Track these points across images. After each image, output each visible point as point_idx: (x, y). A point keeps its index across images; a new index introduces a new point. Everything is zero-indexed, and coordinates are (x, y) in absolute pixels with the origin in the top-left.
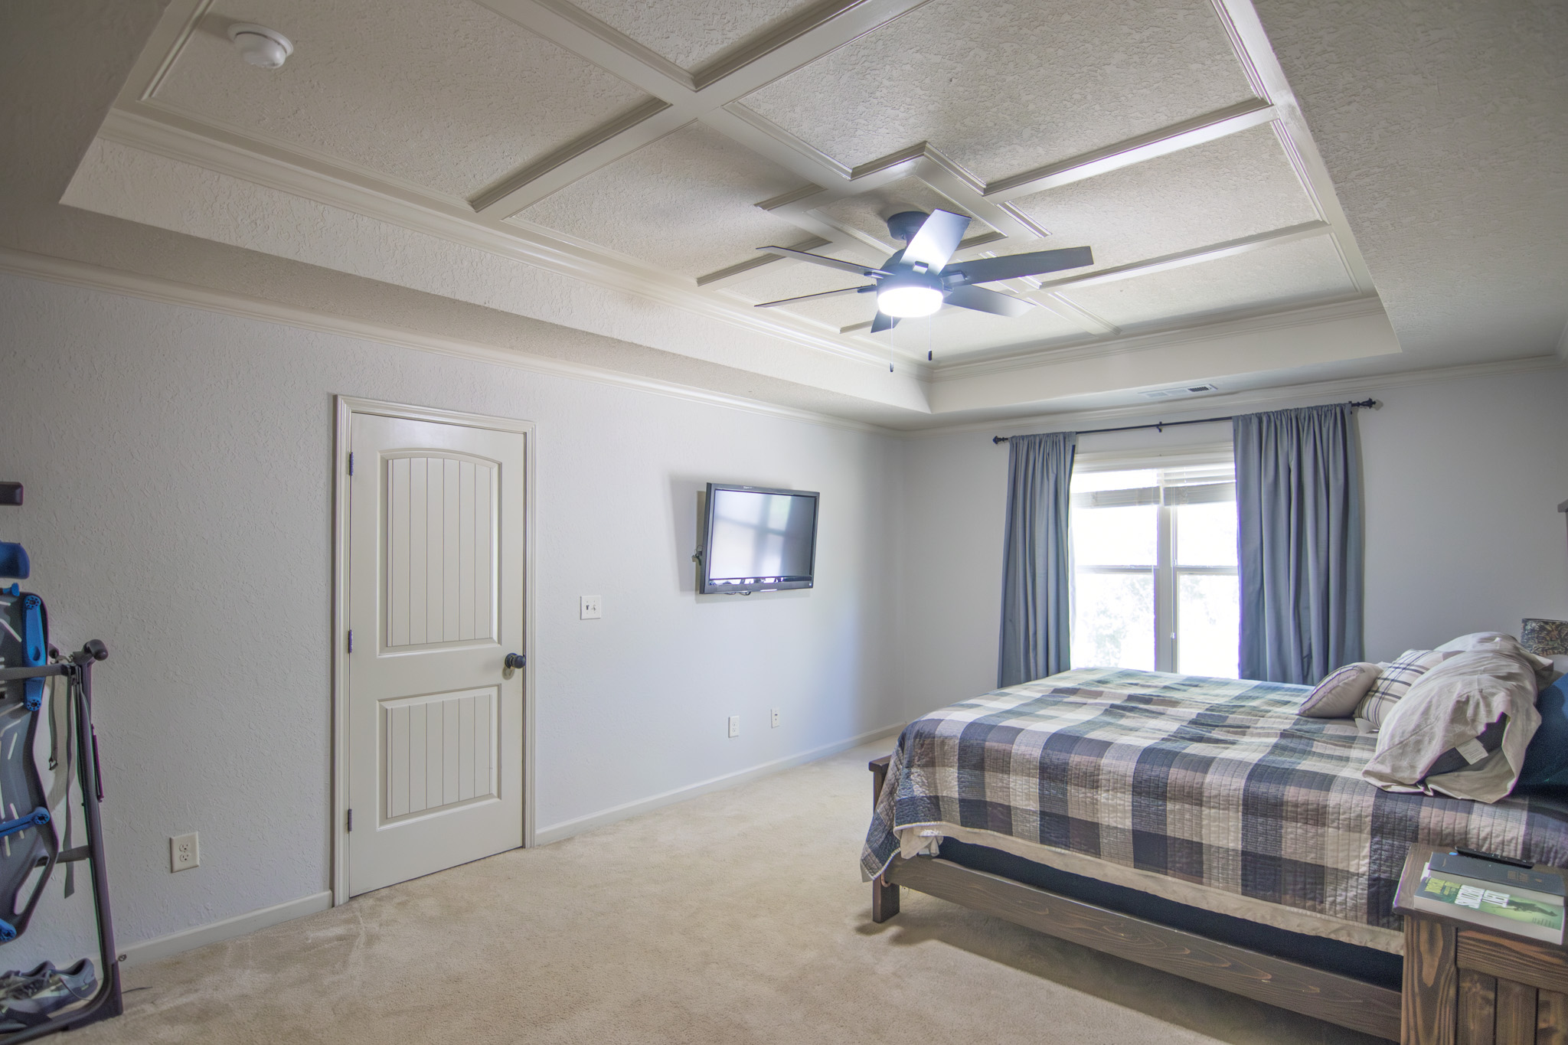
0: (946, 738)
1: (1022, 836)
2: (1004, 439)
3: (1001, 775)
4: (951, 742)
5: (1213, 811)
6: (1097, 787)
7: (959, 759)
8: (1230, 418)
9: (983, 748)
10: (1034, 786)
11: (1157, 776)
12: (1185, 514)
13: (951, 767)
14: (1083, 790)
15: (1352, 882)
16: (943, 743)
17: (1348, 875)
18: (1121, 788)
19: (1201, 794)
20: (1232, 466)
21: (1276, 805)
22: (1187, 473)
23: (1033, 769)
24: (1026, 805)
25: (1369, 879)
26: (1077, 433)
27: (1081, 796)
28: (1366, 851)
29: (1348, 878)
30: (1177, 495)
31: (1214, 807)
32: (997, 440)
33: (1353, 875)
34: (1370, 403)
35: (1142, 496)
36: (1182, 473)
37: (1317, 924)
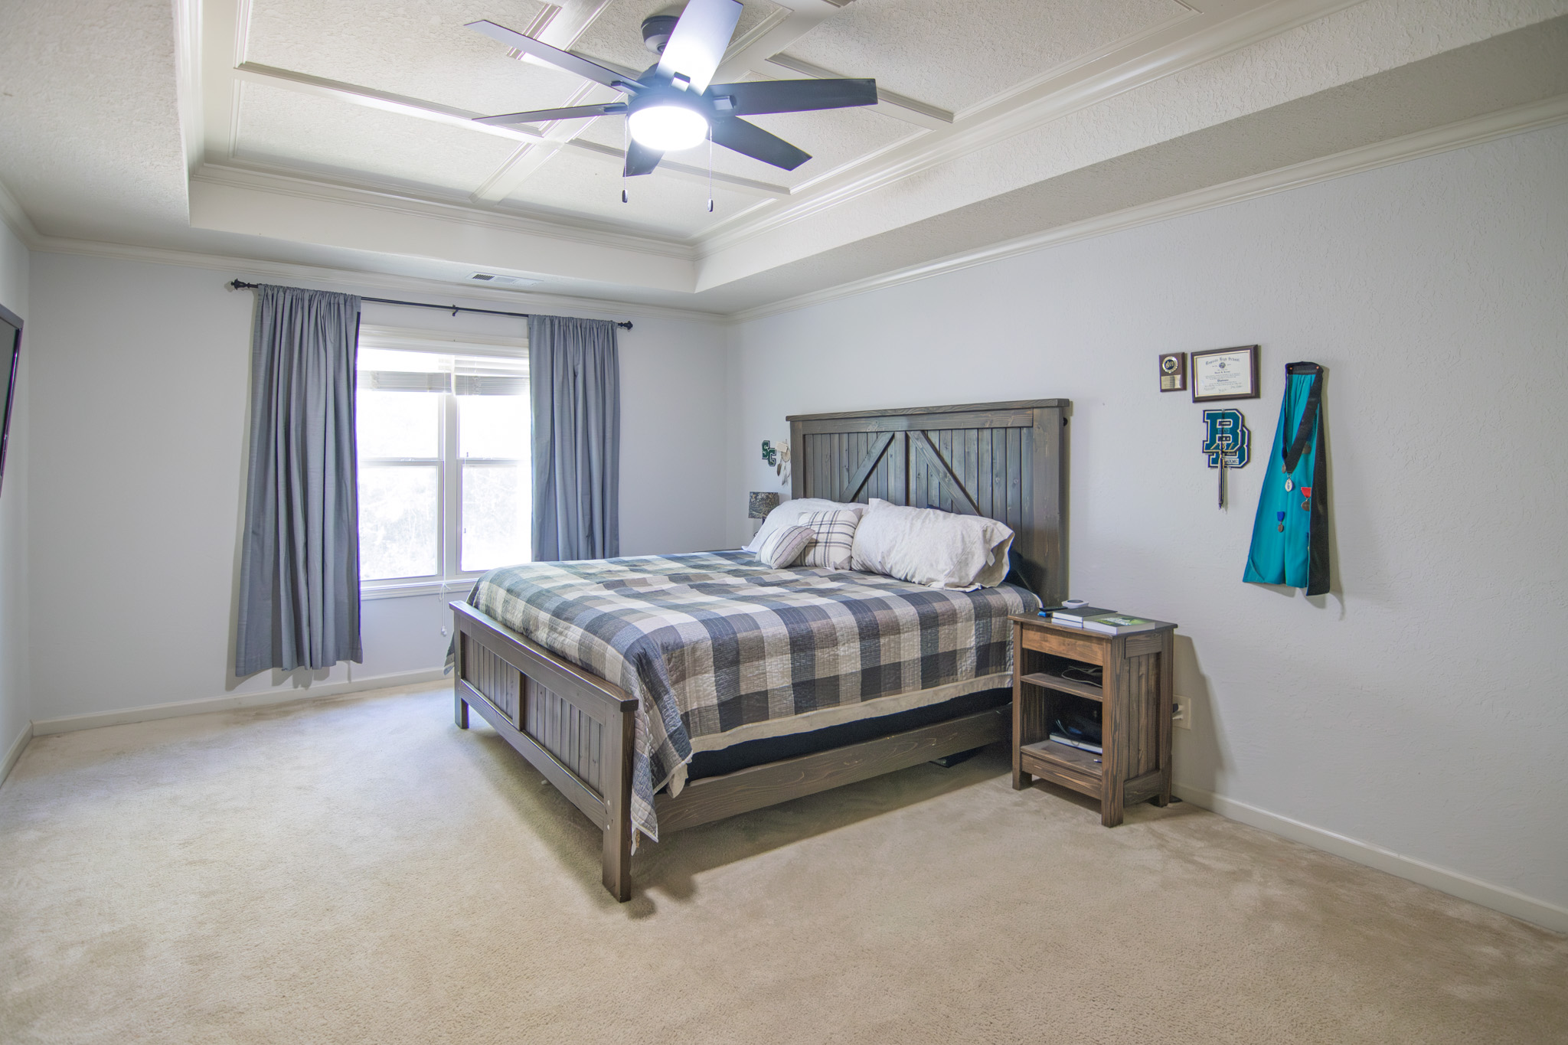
0: (697, 642)
1: (780, 715)
2: (244, 285)
3: (757, 663)
4: (703, 645)
5: (906, 634)
6: (837, 645)
7: (714, 662)
8: (527, 316)
9: (737, 642)
10: (787, 662)
11: (871, 620)
12: (470, 405)
13: (705, 673)
14: (827, 650)
15: (968, 654)
16: (694, 650)
17: (966, 650)
18: (852, 638)
19: (898, 625)
20: (527, 362)
21: (934, 618)
22: (478, 362)
23: (785, 646)
24: (782, 684)
25: (977, 649)
26: (364, 298)
27: (826, 656)
28: (973, 632)
29: (965, 653)
30: (470, 385)
31: (906, 632)
32: (237, 284)
33: (968, 649)
34: (629, 326)
35: (433, 382)
36: (473, 362)
37: (952, 690)
